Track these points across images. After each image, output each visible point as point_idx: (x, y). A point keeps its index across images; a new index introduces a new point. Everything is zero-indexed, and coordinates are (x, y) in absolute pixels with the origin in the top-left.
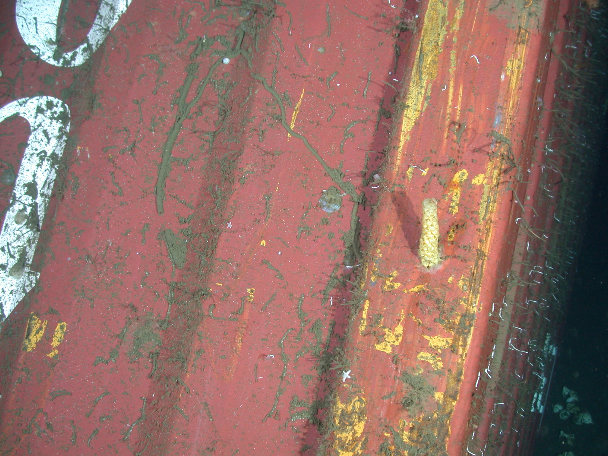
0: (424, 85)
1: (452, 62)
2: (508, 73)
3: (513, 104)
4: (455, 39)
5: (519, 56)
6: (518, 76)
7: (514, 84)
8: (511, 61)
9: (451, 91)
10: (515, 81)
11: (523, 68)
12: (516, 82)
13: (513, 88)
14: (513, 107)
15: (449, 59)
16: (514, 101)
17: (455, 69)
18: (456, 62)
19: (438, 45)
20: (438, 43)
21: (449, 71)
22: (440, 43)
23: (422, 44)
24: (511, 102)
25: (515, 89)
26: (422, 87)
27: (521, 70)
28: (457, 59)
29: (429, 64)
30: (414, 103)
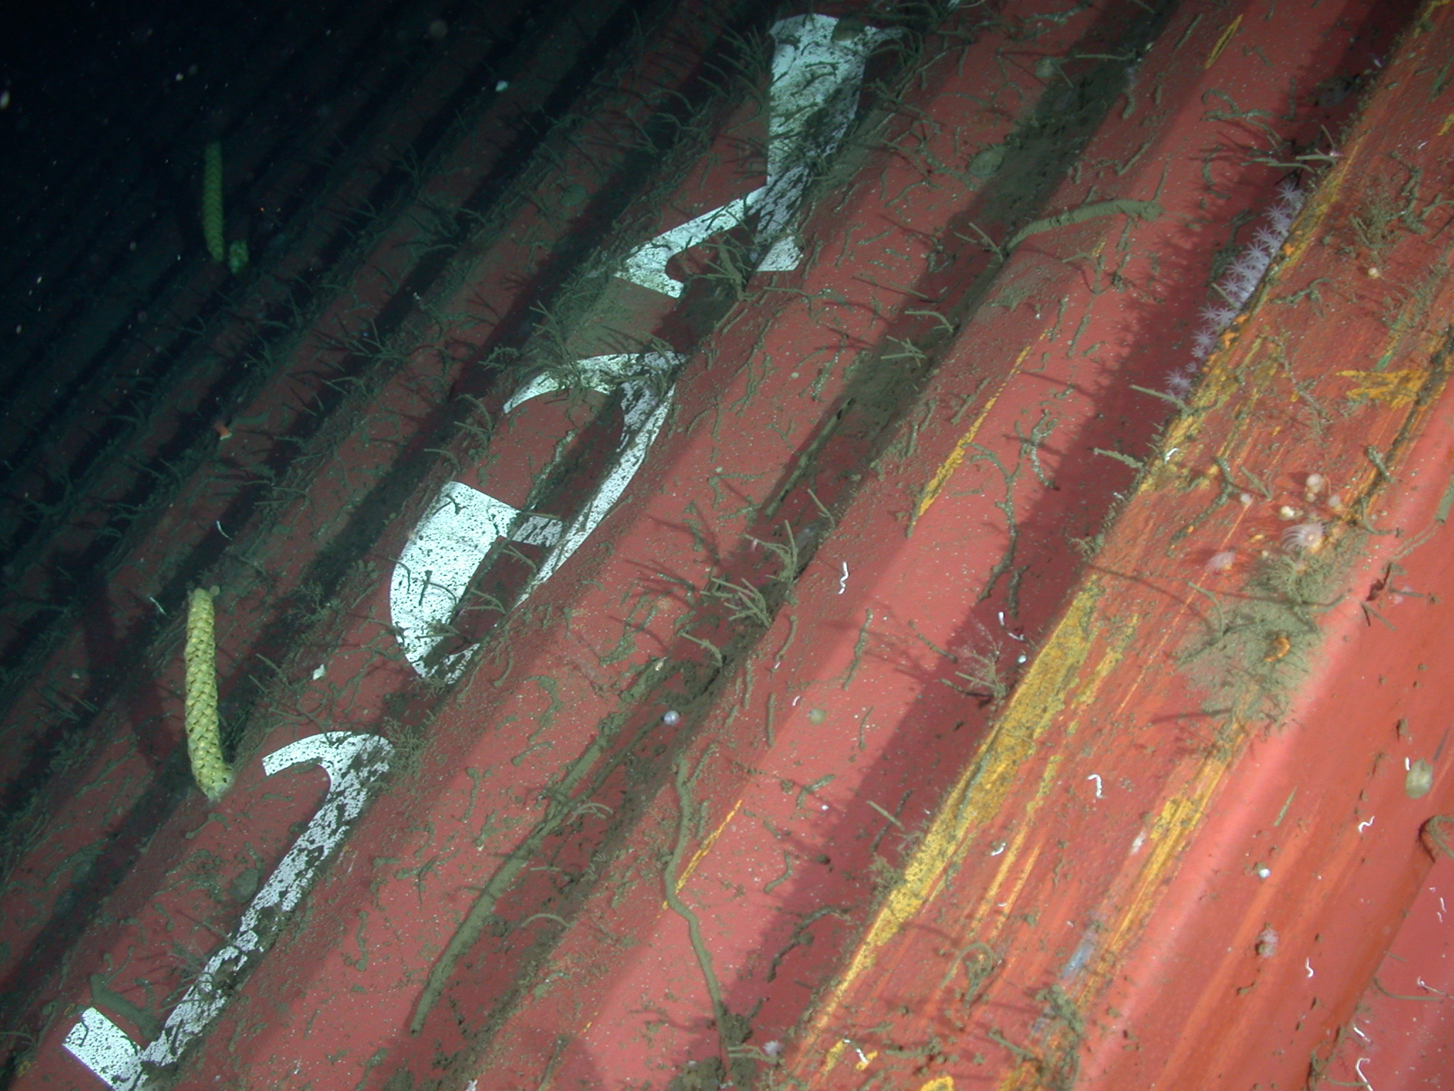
0: (960, 834)
1: (1042, 784)
2: (1155, 836)
3: (1132, 922)
4: (1072, 727)
5: (1199, 792)
6: (1173, 847)
7: (1155, 867)
8: (1174, 802)
9: (1010, 858)
10: (1161, 858)
11: (1195, 826)
12: (1164, 864)
13: (1150, 879)
14: (1129, 929)
15: (1040, 777)
16: (1138, 913)
17: (1041, 803)
18: (1051, 785)
19: (1031, 736)
20: (1033, 731)
21: (1025, 807)
22: (1037, 733)
23: (1001, 728)
24: (1130, 916)
25: (1151, 883)
26: (954, 837)
27: (1187, 832)
28: (1054, 780)
29: (994, 783)
30: (920, 876)
